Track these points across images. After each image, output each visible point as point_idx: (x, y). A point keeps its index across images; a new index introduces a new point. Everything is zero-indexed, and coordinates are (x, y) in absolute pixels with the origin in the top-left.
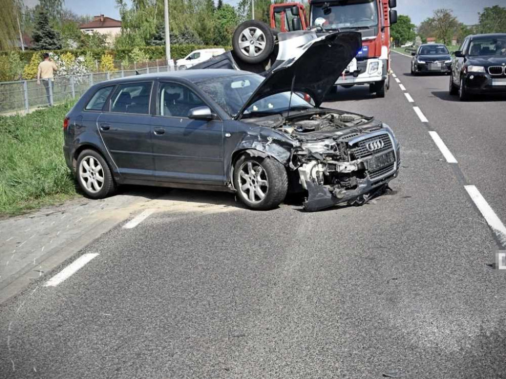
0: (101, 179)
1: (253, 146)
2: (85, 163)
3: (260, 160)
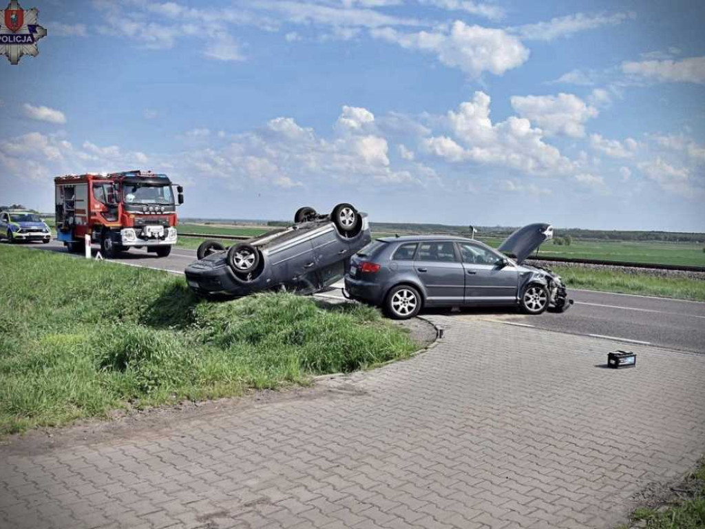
0: (413, 305)
2: (398, 295)
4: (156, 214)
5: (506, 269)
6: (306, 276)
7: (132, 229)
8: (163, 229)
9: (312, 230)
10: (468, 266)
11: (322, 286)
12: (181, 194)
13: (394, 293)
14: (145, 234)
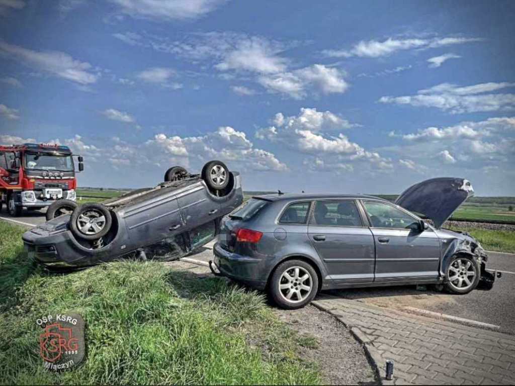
0: (307, 288)
2: (286, 274)
4: (56, 179)
5: (425, 234)
6: (174, 239)
7: (32, 192)
8: (62, 192)
9: (179, 188)
10: (378, 232)
11: (190, 250)
12: (81, 162)
13: (283, 271)
14: (44, 195)
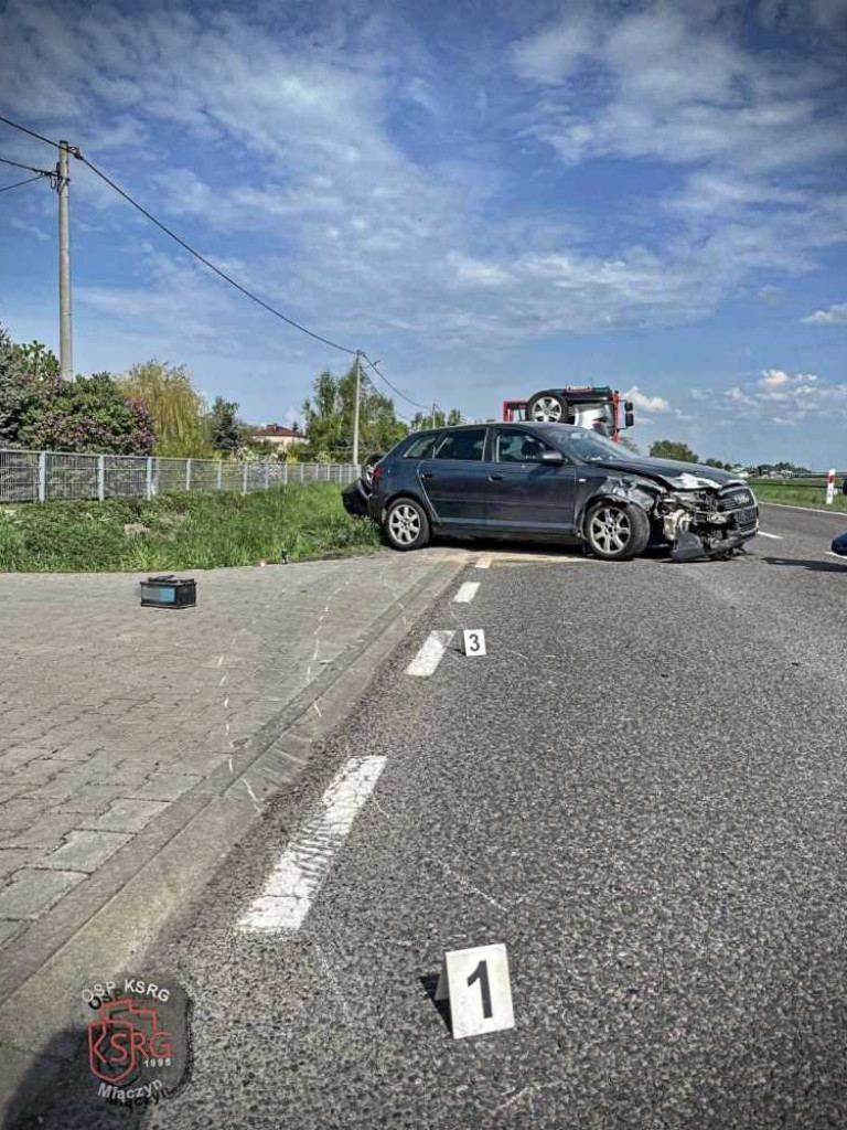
0: (416, 529)
1: (614, 491)
2: (397, 513)
3: (622, 505)
13: (393, 509)
